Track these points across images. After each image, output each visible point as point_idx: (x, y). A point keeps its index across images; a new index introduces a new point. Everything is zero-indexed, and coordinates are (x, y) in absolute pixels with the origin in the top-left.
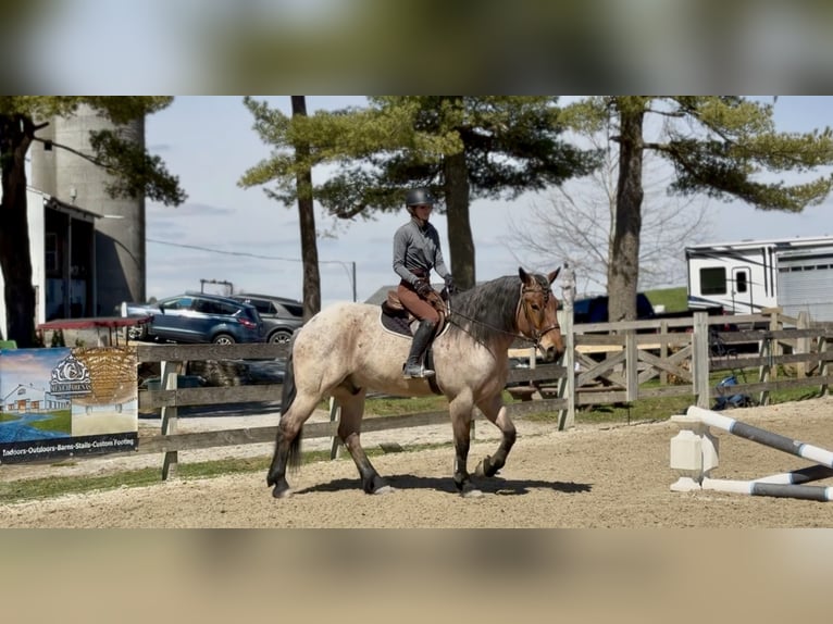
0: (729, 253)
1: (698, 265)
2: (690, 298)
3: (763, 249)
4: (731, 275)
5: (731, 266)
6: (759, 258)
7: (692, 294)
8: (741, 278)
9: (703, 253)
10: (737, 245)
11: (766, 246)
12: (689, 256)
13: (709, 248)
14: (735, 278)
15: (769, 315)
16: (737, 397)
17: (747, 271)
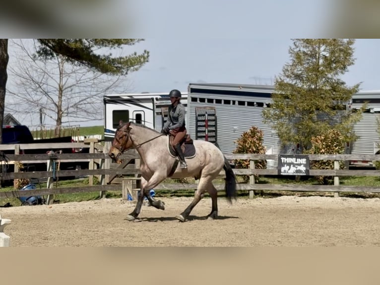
0: (131, 101)
1: (111, 108)
2: (106, 130)
3: (153, 99)
4: (132, 116)
5: (132, 110)
6: (150, 105)
7: (107, 128)
8: (139, 117)
9: (115, 100)
10: (137, 95)
11: (155, 97)
12: (105, 102)
13: (118, 97)
14: (135, 118)
15: (89, 144)
16: (32, 199)
17: (142, 113)
